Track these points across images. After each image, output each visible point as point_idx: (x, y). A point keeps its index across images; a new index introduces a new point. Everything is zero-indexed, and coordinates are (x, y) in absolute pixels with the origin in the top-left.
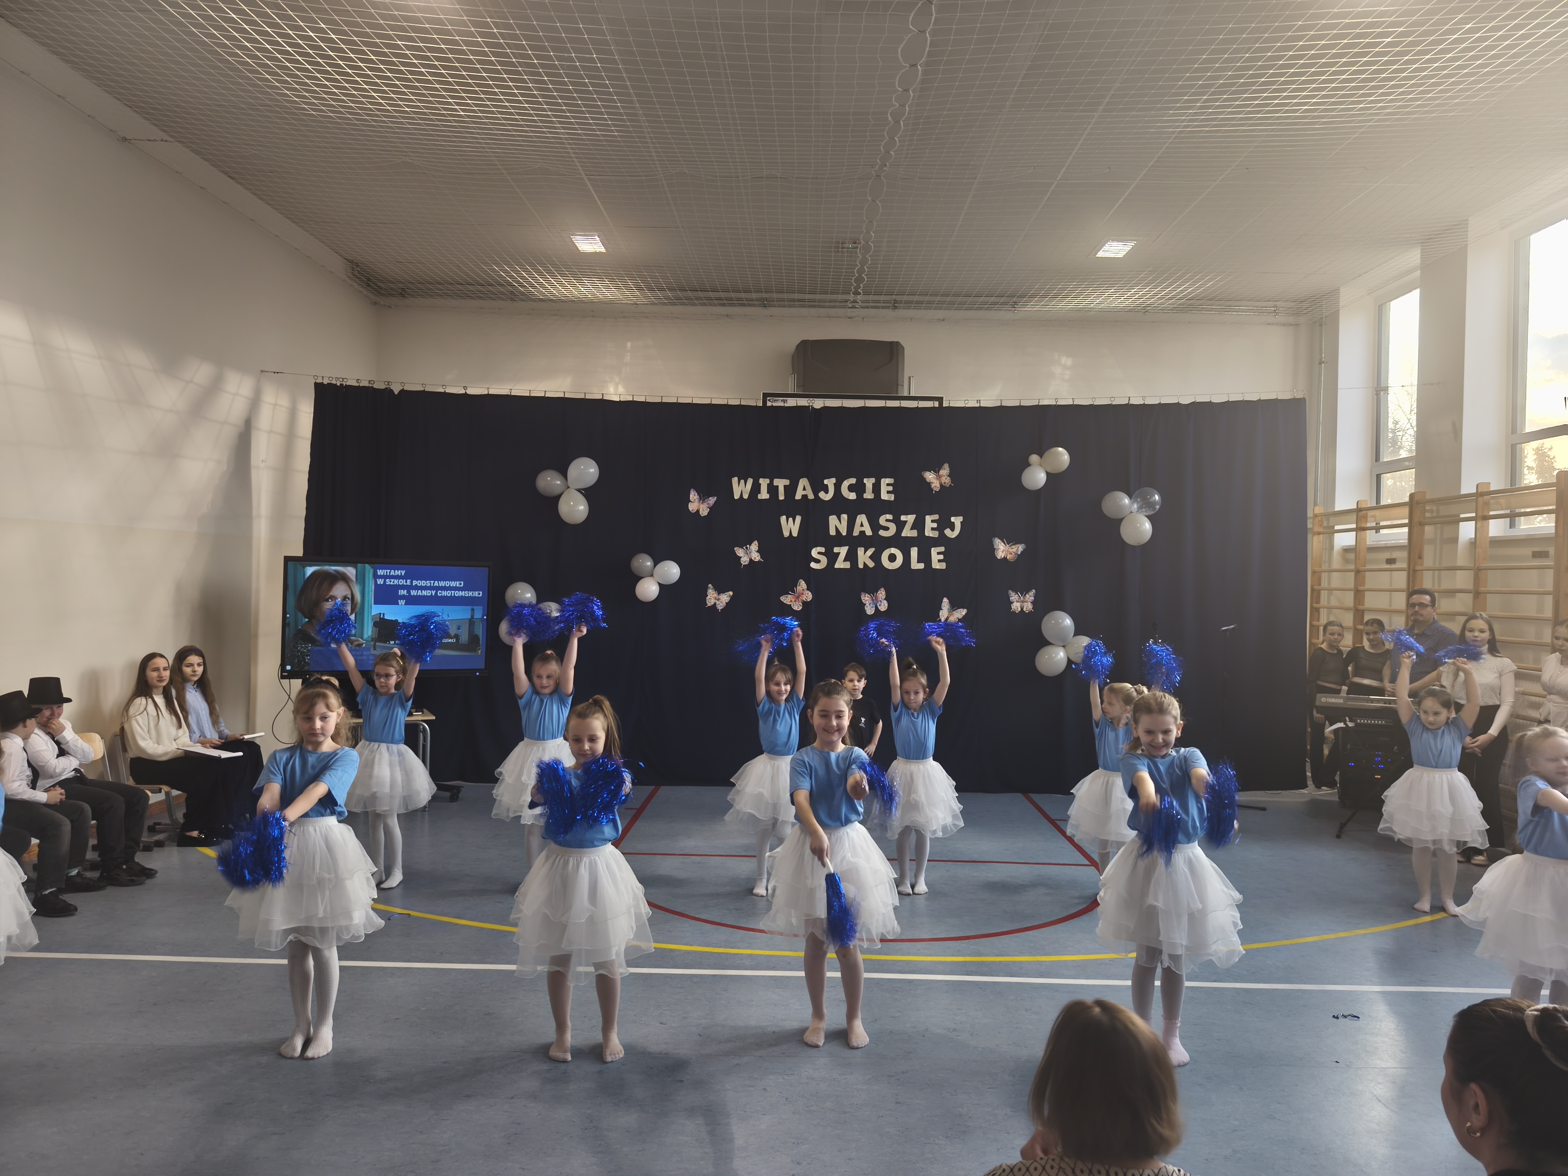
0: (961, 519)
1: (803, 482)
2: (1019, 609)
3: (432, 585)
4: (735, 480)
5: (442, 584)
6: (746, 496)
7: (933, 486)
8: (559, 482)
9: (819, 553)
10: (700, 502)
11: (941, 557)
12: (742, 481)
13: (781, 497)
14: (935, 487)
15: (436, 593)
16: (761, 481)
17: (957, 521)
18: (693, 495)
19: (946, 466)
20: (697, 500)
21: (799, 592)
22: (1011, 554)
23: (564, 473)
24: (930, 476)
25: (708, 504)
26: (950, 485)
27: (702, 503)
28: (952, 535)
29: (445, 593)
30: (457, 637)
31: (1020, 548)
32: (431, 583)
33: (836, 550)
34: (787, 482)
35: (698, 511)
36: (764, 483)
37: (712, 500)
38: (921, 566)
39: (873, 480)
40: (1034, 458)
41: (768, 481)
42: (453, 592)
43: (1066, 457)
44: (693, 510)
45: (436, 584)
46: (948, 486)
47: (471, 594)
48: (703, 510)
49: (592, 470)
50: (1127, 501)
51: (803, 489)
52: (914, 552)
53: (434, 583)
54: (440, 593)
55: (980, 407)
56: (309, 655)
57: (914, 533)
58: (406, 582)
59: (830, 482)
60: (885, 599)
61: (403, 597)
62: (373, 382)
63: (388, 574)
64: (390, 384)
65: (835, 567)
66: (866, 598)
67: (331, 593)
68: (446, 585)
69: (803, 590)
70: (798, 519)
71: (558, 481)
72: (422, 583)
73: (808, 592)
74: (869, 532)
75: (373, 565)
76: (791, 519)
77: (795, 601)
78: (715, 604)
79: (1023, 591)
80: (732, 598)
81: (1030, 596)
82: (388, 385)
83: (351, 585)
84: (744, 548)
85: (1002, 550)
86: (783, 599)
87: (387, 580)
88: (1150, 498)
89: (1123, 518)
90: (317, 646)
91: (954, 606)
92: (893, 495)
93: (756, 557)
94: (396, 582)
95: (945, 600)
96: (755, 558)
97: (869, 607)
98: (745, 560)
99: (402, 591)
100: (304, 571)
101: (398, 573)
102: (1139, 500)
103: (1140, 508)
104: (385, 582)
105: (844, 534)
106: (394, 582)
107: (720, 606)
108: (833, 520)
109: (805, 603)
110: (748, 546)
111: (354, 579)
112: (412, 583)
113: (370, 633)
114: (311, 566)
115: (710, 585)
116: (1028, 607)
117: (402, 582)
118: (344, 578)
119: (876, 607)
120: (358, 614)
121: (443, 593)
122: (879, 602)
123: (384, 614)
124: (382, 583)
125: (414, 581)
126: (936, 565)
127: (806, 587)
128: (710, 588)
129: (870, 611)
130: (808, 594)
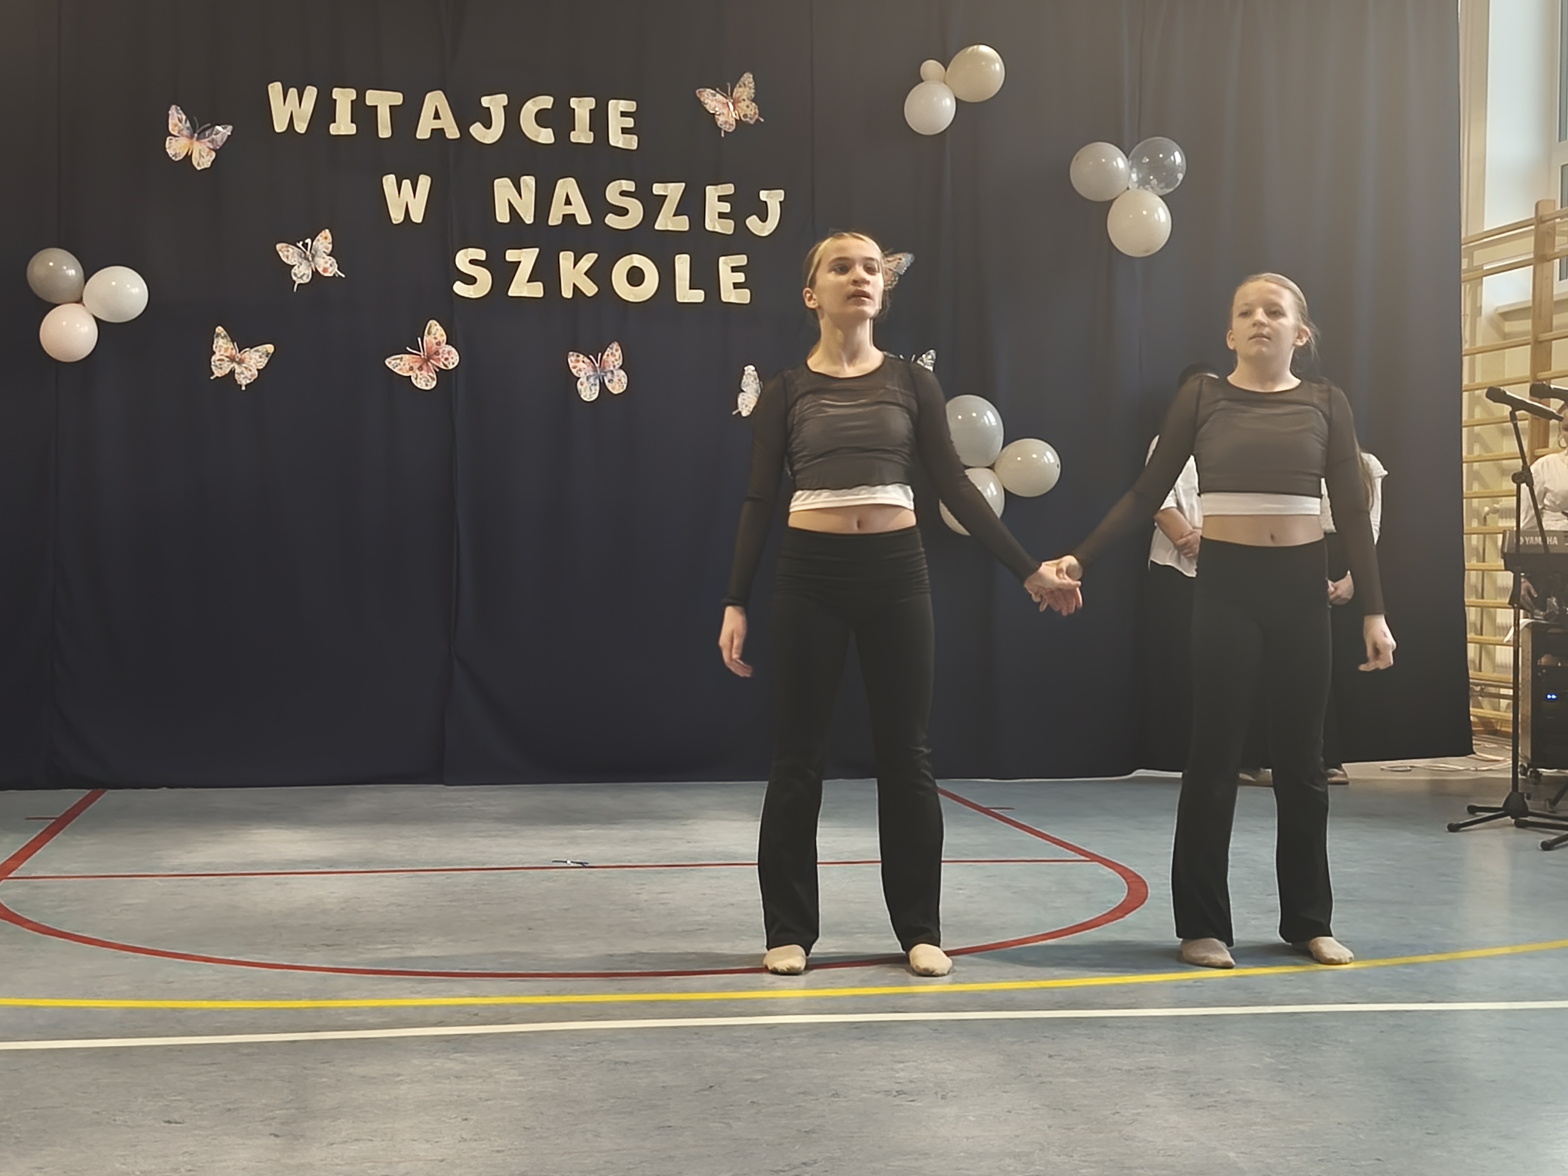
0: (780, 195)
1: (435, 100)
4: (275, 89)
6: (301, 127)
7: (720, 120)
9: (472, 262)
10: (192, 137)
11: (740, 277)
12: (293, 92)
13: (385, 131)
14: (726, 123)
16: (337, 93)
17: (773, 199)
18: (176, 119)
19: (748, 78)
20: (185, 132)
21: (429, 349)
25: (212, 141)
26: (757, 120)
27: (198, 139)
28: (763, 230)
31: (905, 259)
33: (511, 255)
34: (397, 98)
35: (188, 157)
36: (344, 97)
37: (223, 132)
38: (698, 296)
39: (590, 103)
40: (931, 67)
41: (352, 94)
43: (997, 66)
44: (175, 155)
46: (752, 122)
48: (201, 156)
50: (1119, 162)
51: (436, 115)
52: (682, 264)
57: (682, 224)
59: (496, 103)
60: (621, 368)
65: (510, 294)
66: (579, 364)
69: (439, 344)
70: (425, 182)
73: (449, 348)
74: (584, 218)
76: (406, 184)
77: (419, 369)
78: (232, 372)
79: (911, 352)
80: (273, 359)
81: (926, 363)
84: (300, 245)
86: (390, 362)
88: (1163, 159)
89: (1113, 200)
92: (635, 138)
93: (328, 266)
95: (750, 369)
96: (325, 270)
97: (586, 384)
98: (301, 273)
102: (1142, 160)
103: (1143, 183)
105: (529, 219)
107: (246, 376)
108: (503, 188)
109: (441, 374)
110: (308, 241)
115: (219, 329)
119: (602, 385)
122: (609, 375)
126: (729, 295)
127: (445, 338)
128: (218, 335)
129: (588, 392)
130: (449, 353)
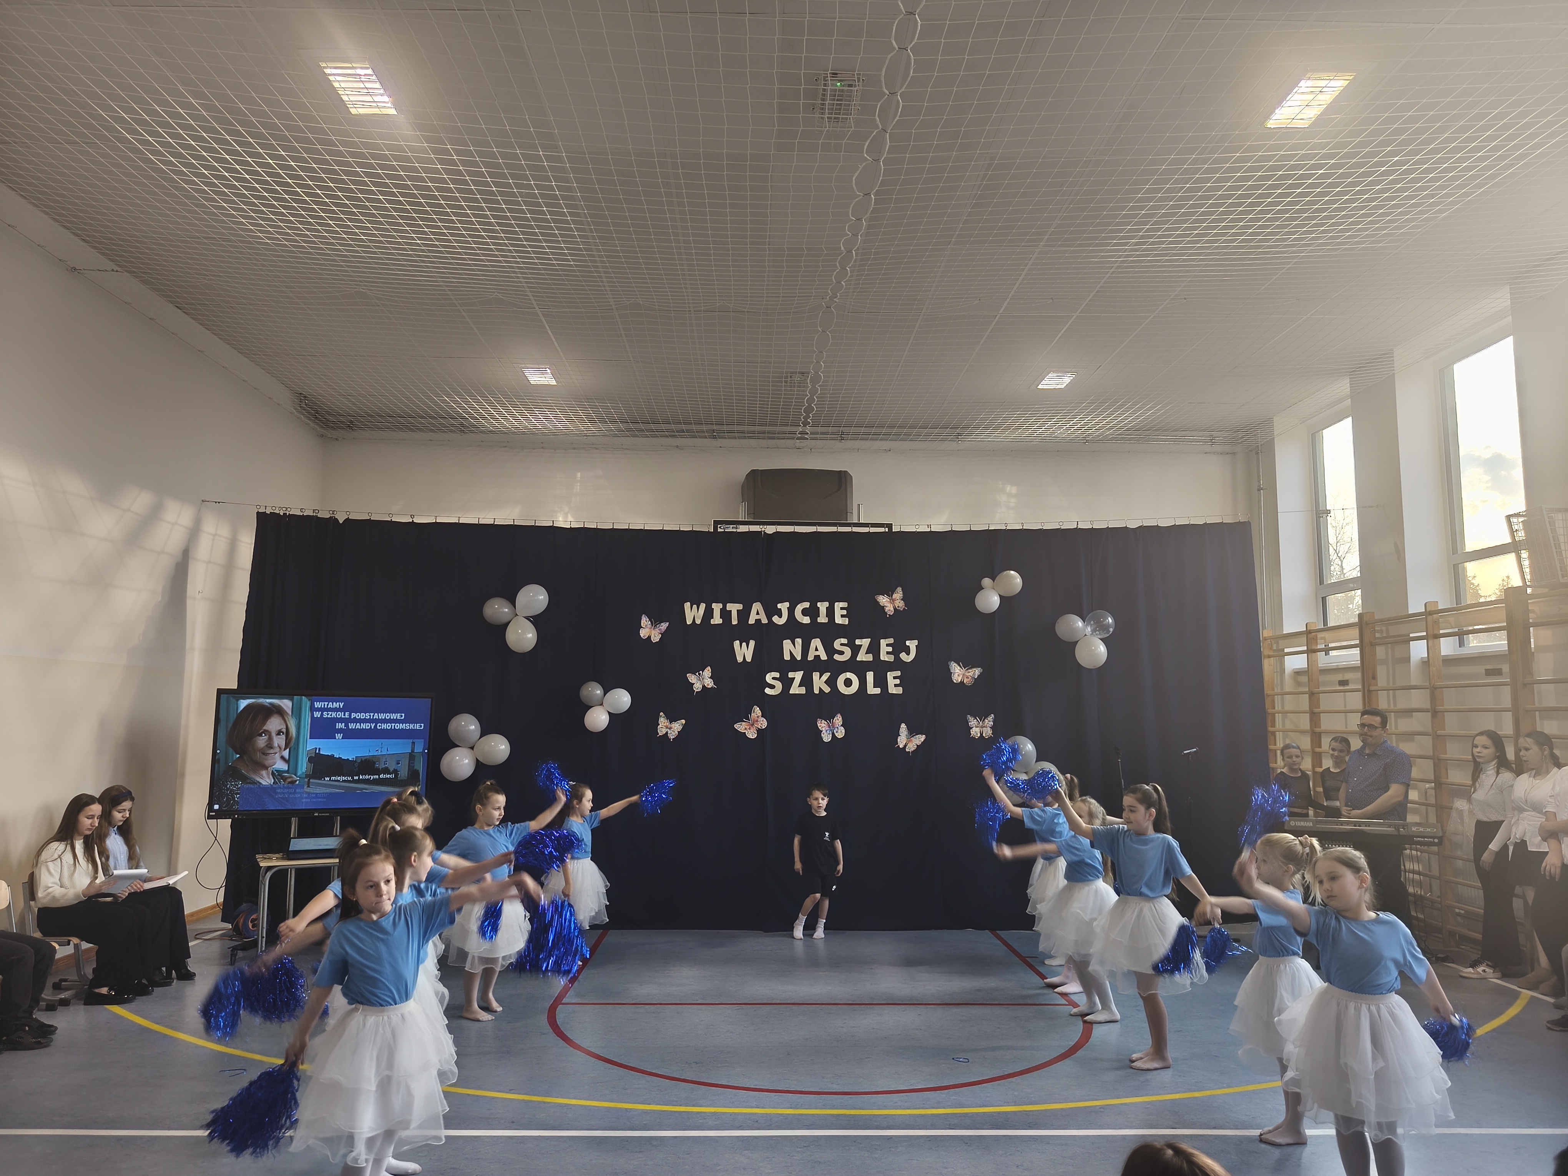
0: (916, 642)
1: (757, 607)
2: (979, 735)
3: (372, 718)
4: (687, 605)
5: (382, 716)
6: (698, 622)
7: (887, 609)
8: (507, 610)
9: (773, 678)
10: (651, 628)
11: (898, 681)
12: (695, 606)
13: (735, 622)
14: (889, 610)
15: (376, 726)
16: (714, 605)
17: (912, 644)
18: (645, 621)
19: (899, 589)
20: (648, 626)
21: (754, 719)
22: (968, 678)
23: (512, 601)
24: (883, 600)
25: (660, 630)
26: (904, 608)
27: (654, 629)
28: (908, 659)
29: (384, 726)
30: (395, 772)
31: (977, 672)
32: (370, 716)
33: (791, 675)
34: (740, 607)
35: (649, 637)
36: (717, 607)
37: (664, 626)
38: (878, 691)
39: (827, 604)
40: (987, 582)
41: (721, 606)
42: (393, 725)
43: (1018, 580)
44: (644, 636)
45: (376, 716)
46: (902, 610)
47: (412, 726)
48: (655, 636)
49: (541, 597)
50: (1080, 624)
51: (757, 615)
52: (870, 676)
53: (373, 716)
54: (380, 726)
55: (931, 532)
56: (238, 794)
57: (870, 658)
58: (344, 715)
59: (784, 607)
60: (841, 726)
61: (340, 731)
62: (317, 511)
63: (326, 707)
64: (335, 513)
65: (790, 692)
66: (822, 725)
67: (265, 728)
68: (387, 718)
69: (758, 717)
70: (752, 643)
71: (506, 608)
72: (362, 716)
73: (763, 719)
74: (824, 657)
75: (310, 698)
76: (744, 644)
77: (749, 729)
78: (667, 733)
79: (982, 716)
80: (684, 726)
81: (989, 721)
82: (333, 514)
83: (286, 719)
84: (697, 674)
85: (958, 673)
86: (736, 726)
87: (324, 713)
88: (1103, 621)
89: (1078, 641)
90: (247, 783)
91: (912, 732)
92: (847, 619)
93: (709, 683)
94: (334, 715)
95: (903, 726)
96: (708, 685)
97: (825, 734)
98: (698, 687)
99: (340, 724)
100: (237, 704)
101: (336, 705)
102: (1092, 622)
103: (1094, 631)
104: (322, 714)
105: (799, 658)
106: (331, 715)
107: (672, 736)
108: (787, 644)
109: (759, 731)
110: (701, 672)
111: (290, 713)
112: (350, 715)
113: (304, 770)
114: (244, 699)
115: (661, 714)
116: (988, 732)
117: (340, 715)
118: (279, 711)
119: (833, 734)
120: (292, 749)
121: (383, 726)
122: (836, 729)
123: (319, 749)
124: (319, 716)
125: (353, 714)
126: (892, 690)
127: (761, 714)
128: (661, 716)
129: (827, 738)
130: (763, 721)
